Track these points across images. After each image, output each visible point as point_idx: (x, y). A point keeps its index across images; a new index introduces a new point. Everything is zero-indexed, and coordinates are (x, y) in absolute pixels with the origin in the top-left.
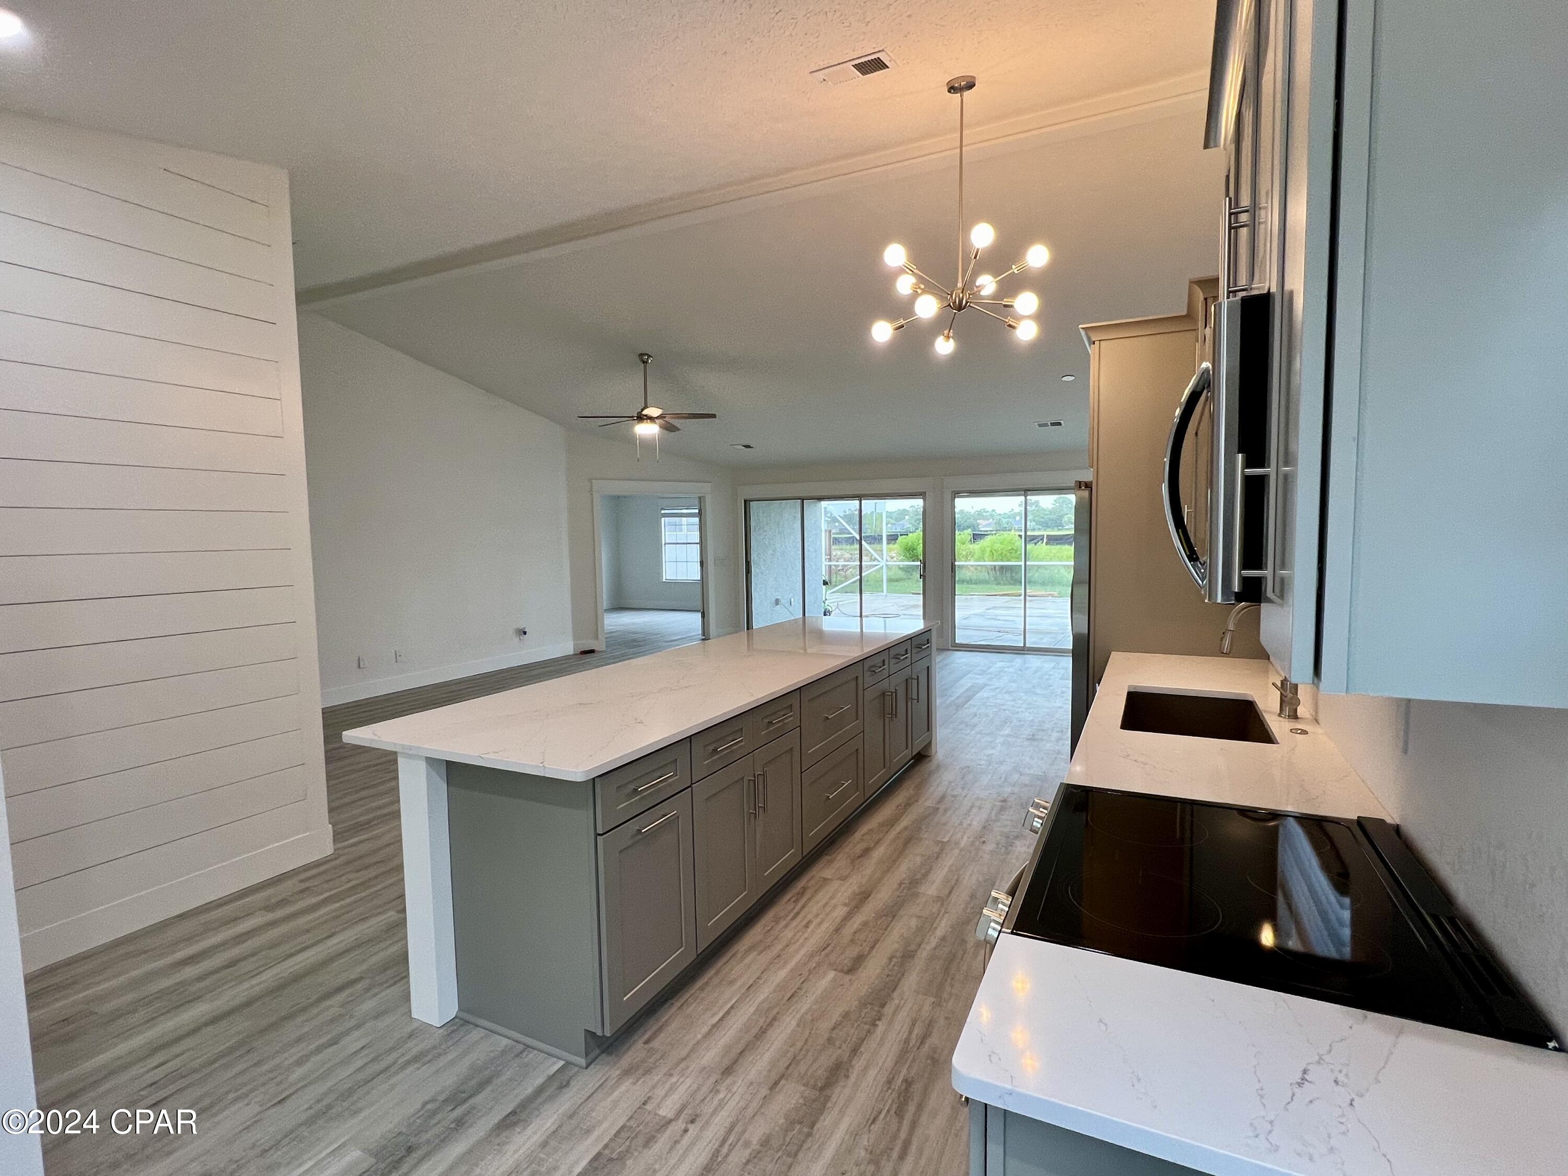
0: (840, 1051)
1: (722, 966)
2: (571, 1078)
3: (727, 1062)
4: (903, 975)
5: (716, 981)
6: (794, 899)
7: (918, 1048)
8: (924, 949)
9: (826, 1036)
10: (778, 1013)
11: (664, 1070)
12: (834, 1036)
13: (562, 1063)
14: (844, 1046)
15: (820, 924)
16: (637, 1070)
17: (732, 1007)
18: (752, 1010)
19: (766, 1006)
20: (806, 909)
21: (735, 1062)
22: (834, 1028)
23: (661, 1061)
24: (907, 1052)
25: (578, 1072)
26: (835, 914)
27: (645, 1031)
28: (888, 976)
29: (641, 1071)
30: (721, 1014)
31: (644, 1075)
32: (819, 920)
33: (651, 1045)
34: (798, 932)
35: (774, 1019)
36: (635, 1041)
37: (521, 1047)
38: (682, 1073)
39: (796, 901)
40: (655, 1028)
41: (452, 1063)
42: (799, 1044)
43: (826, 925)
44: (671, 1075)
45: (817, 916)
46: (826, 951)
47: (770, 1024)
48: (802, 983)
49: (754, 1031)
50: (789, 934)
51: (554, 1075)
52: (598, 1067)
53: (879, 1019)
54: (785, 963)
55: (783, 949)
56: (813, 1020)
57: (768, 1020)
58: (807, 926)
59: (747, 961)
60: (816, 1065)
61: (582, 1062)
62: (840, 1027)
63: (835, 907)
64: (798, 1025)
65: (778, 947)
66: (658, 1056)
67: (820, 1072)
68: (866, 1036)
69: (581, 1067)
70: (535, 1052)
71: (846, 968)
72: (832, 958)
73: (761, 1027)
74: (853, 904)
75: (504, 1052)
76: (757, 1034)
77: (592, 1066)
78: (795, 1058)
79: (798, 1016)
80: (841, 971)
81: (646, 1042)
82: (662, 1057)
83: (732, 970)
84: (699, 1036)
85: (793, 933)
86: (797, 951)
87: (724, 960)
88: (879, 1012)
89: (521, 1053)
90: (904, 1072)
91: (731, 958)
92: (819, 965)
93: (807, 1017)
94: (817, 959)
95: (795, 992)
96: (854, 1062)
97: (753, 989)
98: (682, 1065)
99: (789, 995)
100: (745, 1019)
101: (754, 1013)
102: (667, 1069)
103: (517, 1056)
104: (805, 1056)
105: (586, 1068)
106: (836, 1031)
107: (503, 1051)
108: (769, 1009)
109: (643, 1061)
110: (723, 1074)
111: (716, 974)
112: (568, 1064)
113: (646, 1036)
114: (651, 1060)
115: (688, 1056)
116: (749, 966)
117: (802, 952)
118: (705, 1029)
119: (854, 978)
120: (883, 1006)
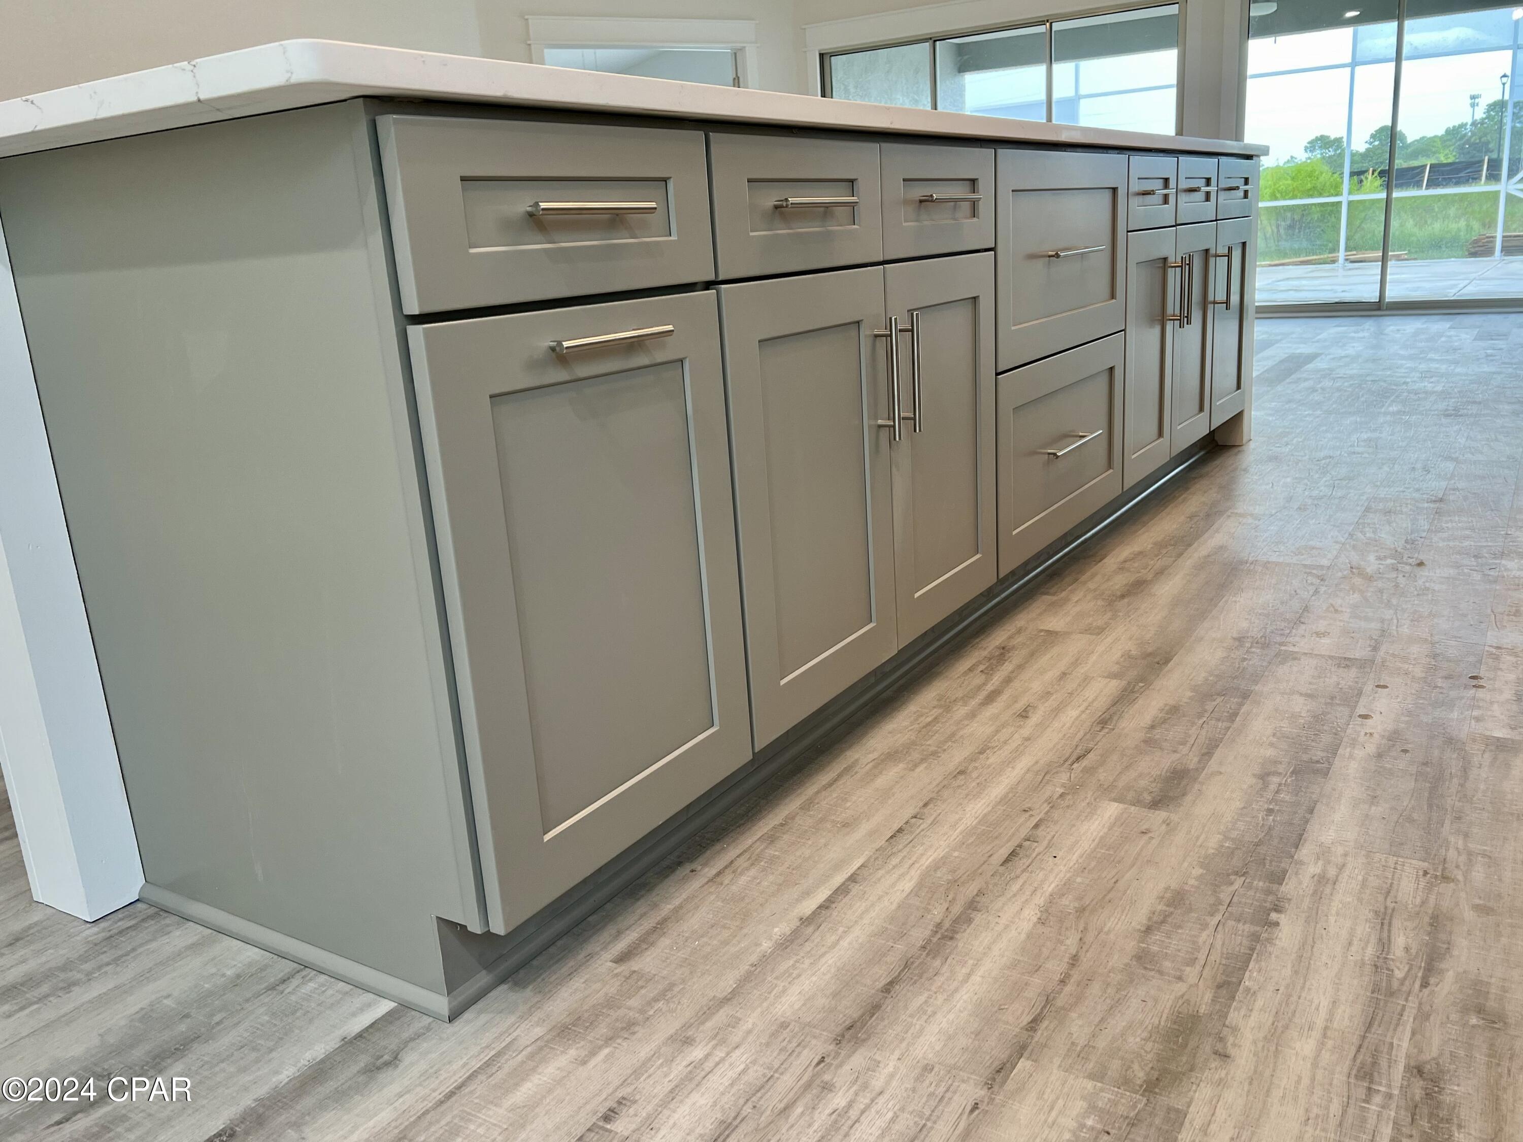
0: (1181, 988)
1: (818, 792)
2: (406, 1043)
3: (849, 1009)
4: (1311, 811)
5: (804, 821)
6: (982, 667)
7: (1425, 984)
8: (1351, 757)
9: (1131, 946)
10: (980, 893)
11: (666, 1027)
12: (1155, 948)
13: (385, 1006)
14: (1191, 974)
15: (1057, 711)
16: (592, 1025)
17: (853, 879)
18: (907, 885)
19: (943, 875)
20: (1016, 684)
21: (874, 1009)
22: (1148, 930)
23: (660, 1004)
24: (1391, 994)
25: (428, 1028)
26: (1090, 693)
27: (619, 933)
28: (1270, 811)
29: (602, 1030)
30: (822, 895)
31: (609, 1040)
32: (1052, 702)
33: (635, 965)
34: (1003, 726)
35: (973, 905)
36: (590, 956)
37: (288, 967)
38: (719, 1037)
39: (989, 672)
40: (648, 924)
41: (103, 1001)
42: (1056, 967)
43: (1071, 714)
44: (688, 1042)
45: (1046, 695)
46: (1085, 763)
47: (964, 919)
48: (1036, 826)
49: (919, 935)
50: (980, 728)
51: (360, 1036)
52: (484, 1018)
53: (1278, 909)
54: (982, 786)
55: (972, 759)
56: (1081, 911)
57: (957, 909)
58: (1024, 715)
59: (881, 782)
60: (1118, 1023)
61: (441, 1003)
62: (1166, 927)
63: (1086, 680)
64: (1041, 922)
65: (956, 756)
66: (649, 992)
67: (1134, 1041)
68: (1253, 949)
69: (437, 1017)
70: (323, 978)
71: (1148, 798)
72: (1103, 775)
73: (939, 925)
74: (1132, 674)
75: (237, 981)
76: (929, 941)
77: (467, 1015)
78: (1048, 1001)
79: (1040, 900)
80: (1137, 802)
81: (621, 959)
82: (662, 995)
83: (845, 800)
84: (766, 945)
85: (993, 728)
86: (1009, 762)
87: (824, 778)
88: (1268, 892)
89: (284, 981)
90: (1403, 1044)
91: (840, 776)
92: (1072, 790)
93: (1065, 901)
94: (1063, 778)
95: (1020, 846)
96: (1234, 1017)
97: (904, 839)
98: (721, 1017)
99: (1004, 852)
100: (890, 903)
101: (915, 892)
102: (677, 1025)
103: (272, 988)
104: (1079, 999)
105: (451, 1020)
106: (1157, 936)
107: (238, 976)
108: (954, 883)
109: (610, 1003)
110: (838, 1041)
111: (806, 807)
112: (404, 1008)
113: (621, 946)
114: (634, 1002)
115: (734, 993)
116: (886, 794)
117: (1023, 763)
118: (781, 929)
119: (1174, 817)
120: (1279, 878)
